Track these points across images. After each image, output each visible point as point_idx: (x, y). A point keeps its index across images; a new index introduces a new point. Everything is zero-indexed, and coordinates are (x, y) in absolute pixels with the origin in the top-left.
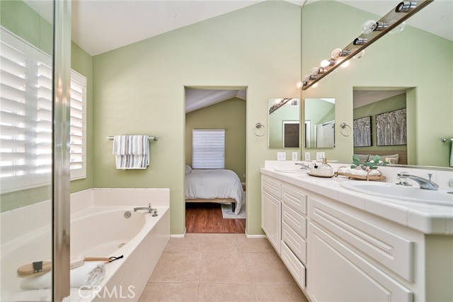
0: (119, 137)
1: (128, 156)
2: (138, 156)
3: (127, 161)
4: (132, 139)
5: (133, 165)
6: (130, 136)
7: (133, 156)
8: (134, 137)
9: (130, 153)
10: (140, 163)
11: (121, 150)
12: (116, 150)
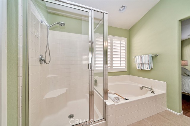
0: (138, 56)
1: (141, 64)
2: (146, 64)
3: (141, 66)
4: (143, 57)
5: (144, 68)
6: (142, 56)
7: (144, 64)
8: (144, 56)
9: (142, 63)
10: (147, 67)
11: (138, 61)
12: (136, 62)
